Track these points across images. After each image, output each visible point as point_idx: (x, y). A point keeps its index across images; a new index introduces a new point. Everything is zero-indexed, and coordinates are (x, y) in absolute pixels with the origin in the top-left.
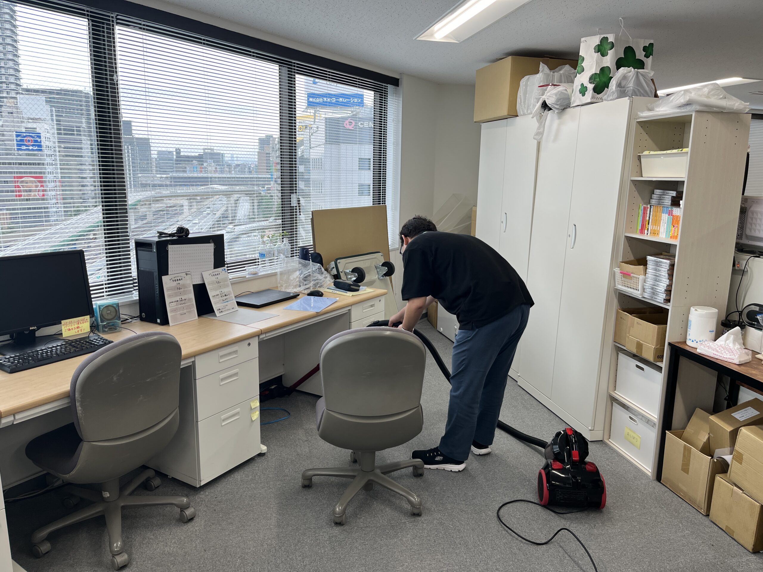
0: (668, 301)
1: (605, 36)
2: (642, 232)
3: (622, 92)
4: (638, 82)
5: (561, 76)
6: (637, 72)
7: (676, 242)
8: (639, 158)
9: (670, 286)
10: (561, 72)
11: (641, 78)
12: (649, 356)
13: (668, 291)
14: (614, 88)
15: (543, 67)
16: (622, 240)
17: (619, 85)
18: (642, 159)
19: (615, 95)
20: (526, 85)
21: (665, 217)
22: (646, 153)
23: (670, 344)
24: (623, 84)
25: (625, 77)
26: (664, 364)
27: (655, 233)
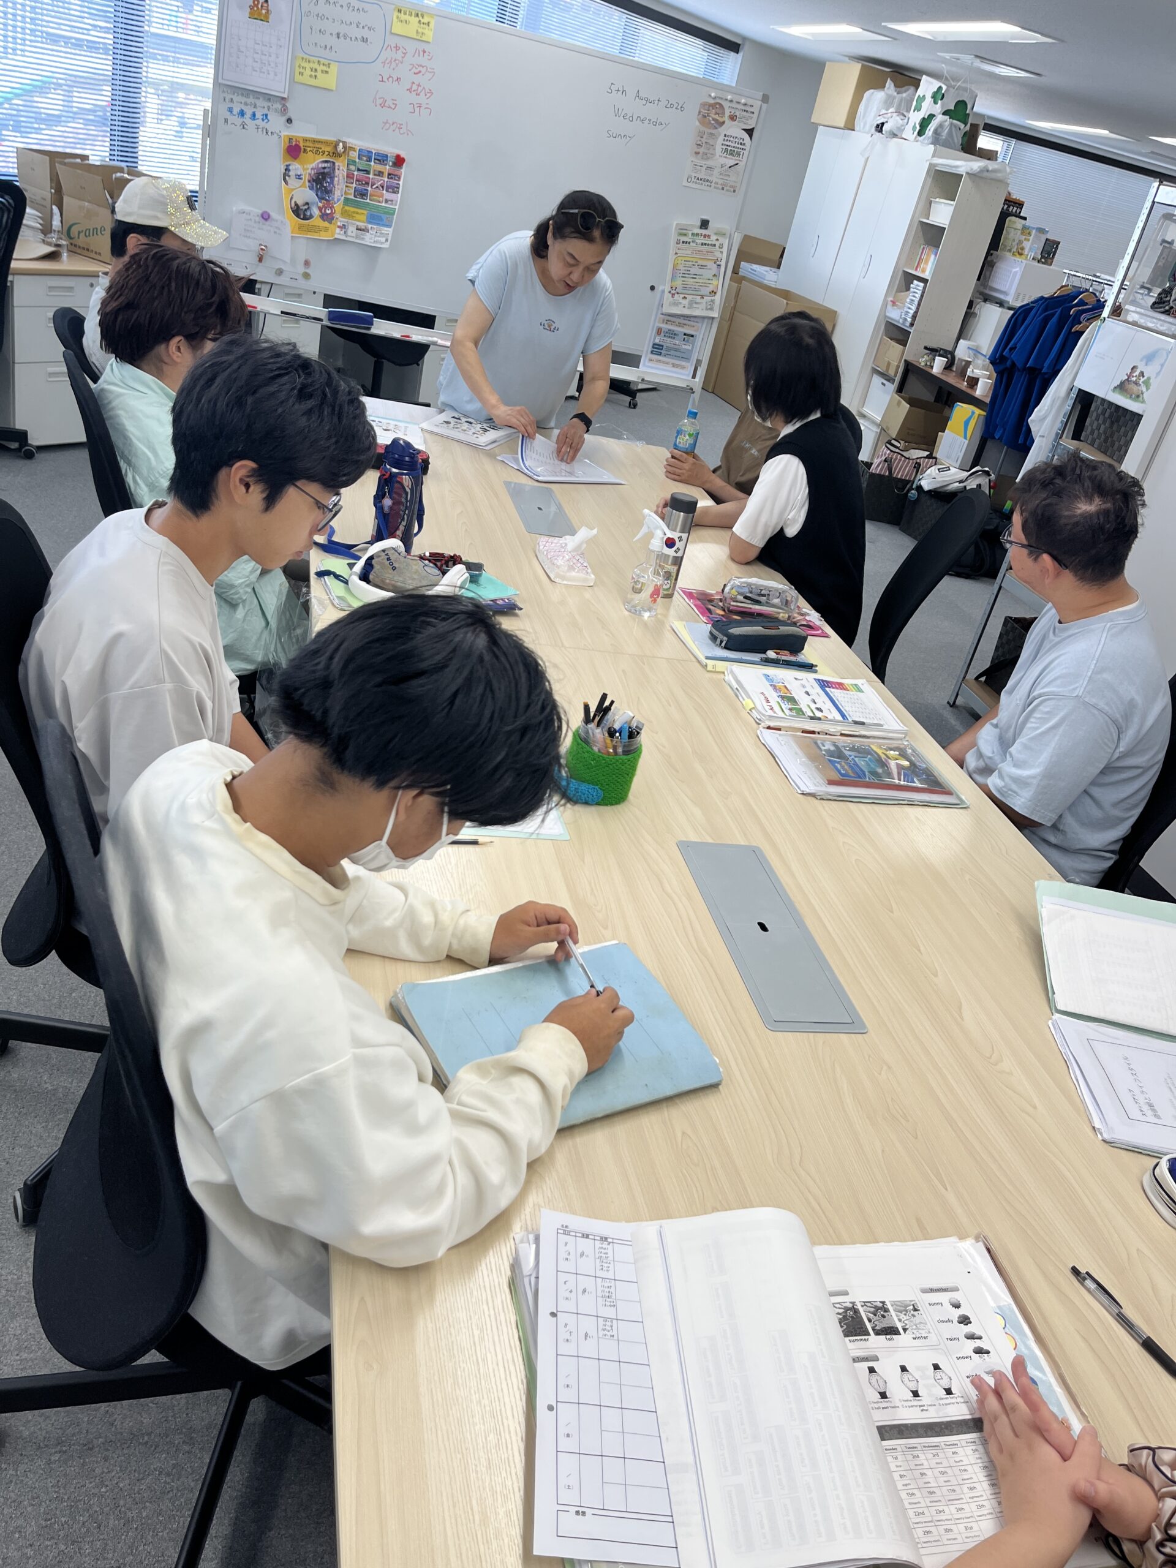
0: (912, 325)
2: (916, 269)
3: (936, 140)
4: (950, 133)
5: (901, 100)
6: (951, 124)
7: (929, 278)
8: (931, 203)
9: (916, 312)
10: (904, 95)
11: (953, 129)
12: (891, 372)
13: (914, 317)
14: (931, 133)
15: (889, 84)
16: (900, 273)
17: (936, 132)
18: (932, 205)
19: (930, 140)
20: (869, 100)
21: (933, 256)
22: (937, 200)
23: (905, 361)
24: (939, 130)
25: (941, 126)
26: (898, 379)
27: (923, 271)
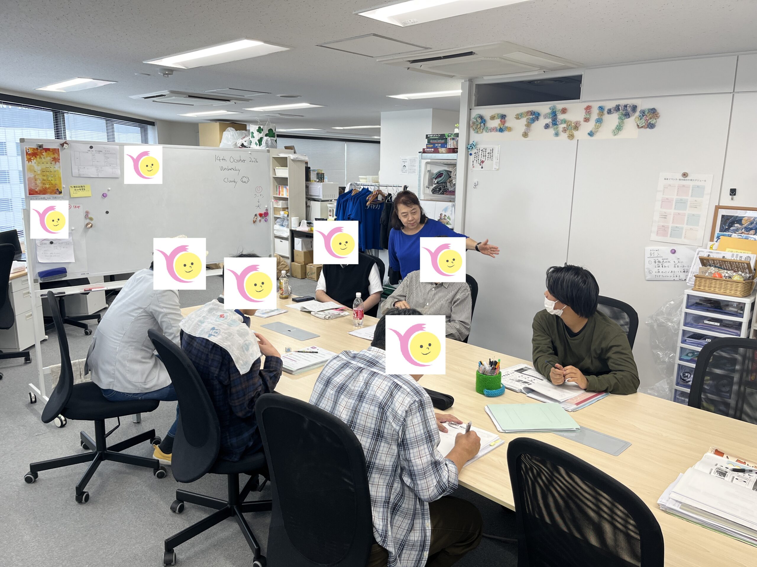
1: (260, 126)
2: (279, 195)
4: (272, 143)
6: (271, 139)
7: (288, 197)
12: (285, 236)
14: (264, 144)
15: (232, 128)
18: (275, 170)
19: (266, 147)
20: (226, 135)
21: (285, 189)
22: (277, 168)
23: (290, 230)
24: (267, 142)
26: (289, 238)
27: (282, 195)
